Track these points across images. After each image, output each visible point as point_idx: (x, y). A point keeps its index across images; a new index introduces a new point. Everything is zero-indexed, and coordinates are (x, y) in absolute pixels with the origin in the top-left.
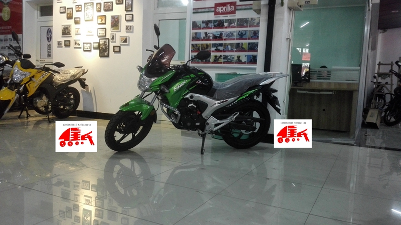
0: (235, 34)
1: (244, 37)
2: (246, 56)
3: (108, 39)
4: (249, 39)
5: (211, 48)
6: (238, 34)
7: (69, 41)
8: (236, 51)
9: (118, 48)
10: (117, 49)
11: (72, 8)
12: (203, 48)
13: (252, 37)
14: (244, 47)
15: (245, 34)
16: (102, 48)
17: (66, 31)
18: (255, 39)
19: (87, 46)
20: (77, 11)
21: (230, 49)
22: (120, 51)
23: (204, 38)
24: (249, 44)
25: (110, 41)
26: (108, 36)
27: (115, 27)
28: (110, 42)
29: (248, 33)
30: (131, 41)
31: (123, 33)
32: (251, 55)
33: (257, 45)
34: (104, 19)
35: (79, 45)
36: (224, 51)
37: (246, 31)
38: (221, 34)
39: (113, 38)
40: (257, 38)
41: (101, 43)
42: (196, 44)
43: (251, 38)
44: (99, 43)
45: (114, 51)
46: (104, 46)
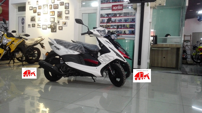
0: (123, 20)
2: (128, 31)
3: (56, 23)
6: (124, 20)
13: (131, 21)
14: (127, 26)
15: (128, 20)
17: (33, 19)
19: (44, 27)
20: (39, 9)
22: (62, 29)
24: (130, 25)
25: (57, 24)
27: (59, 17)
30: (68, 24)
32: (131, 30)
33: (134, 25)
35: (40, 26)
36: (117, 29)
37: (128, 19)
38: (115, 20)
40: (134, 22)
42: (103, 25)
43: (131, 22)
44: (51, 25)
45: (59, 29)
46: (53, 27)
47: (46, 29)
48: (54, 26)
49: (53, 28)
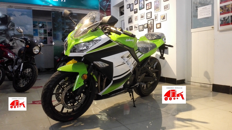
3: (153, 19)
7: (132, 26)
9: (159, 24)
10: (158, 26)
11: (133, 4)
16: (149, 27)
17: (130, 21)
19: (141, 28)
20: (135, 5)
22: (160, 27)
25: (154, 20)
26: (153, 17)
27: (157, 10)
28: (154, 22)
30: (168, 17)
31: (162, 12)
34: (150, 5)
35: (137, 28)
39: (156, 18)
41: (149, 23)
44: (148, 24)
45: (157, 28)
46: (150, 26)
47: (143, 30)
49: (150, 28)
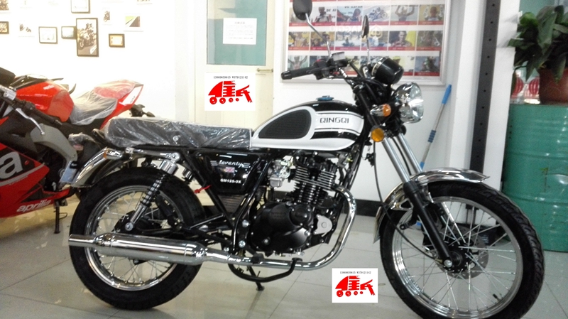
0: (388, 12)
1: (409, 19)
2: (412, 59)
3: (97, 19)
4: (420, 23)
5: (333, 41)
6: (397, 13)
7: (7, 23)
8: (391, 49)
10: (117, 41)
12: (316, 42)
13: (427, 19)
14: (408, 39)
15: (413, 12)
18: (434, 23)
19: (49, 35)
21: (377, 44)
22: (123, 46)
23: (318, 20)
24: (421, 33)
25: (101, 22)
29: (418, 11)
32: (424, 57)
33: (439, 36)
35: (30, 30)
36: (364, 49)
37: (413, 6)
38: (357, 12)
39: (107, 17)
40: (441, 21)
41: (80, 27)
42: (300, 34)
43: (426, 22)
44: (75, 28)
45: (110, 46)
47: (56, 43)
48: (90, 32)
49: (85, 41)
